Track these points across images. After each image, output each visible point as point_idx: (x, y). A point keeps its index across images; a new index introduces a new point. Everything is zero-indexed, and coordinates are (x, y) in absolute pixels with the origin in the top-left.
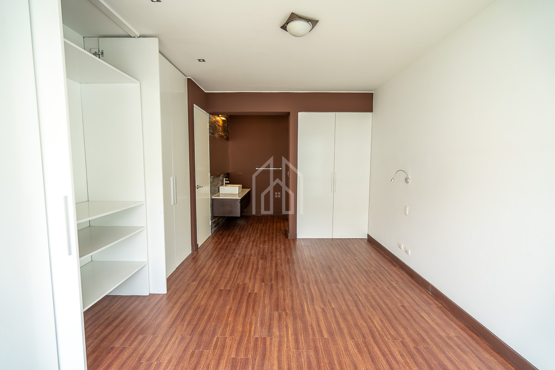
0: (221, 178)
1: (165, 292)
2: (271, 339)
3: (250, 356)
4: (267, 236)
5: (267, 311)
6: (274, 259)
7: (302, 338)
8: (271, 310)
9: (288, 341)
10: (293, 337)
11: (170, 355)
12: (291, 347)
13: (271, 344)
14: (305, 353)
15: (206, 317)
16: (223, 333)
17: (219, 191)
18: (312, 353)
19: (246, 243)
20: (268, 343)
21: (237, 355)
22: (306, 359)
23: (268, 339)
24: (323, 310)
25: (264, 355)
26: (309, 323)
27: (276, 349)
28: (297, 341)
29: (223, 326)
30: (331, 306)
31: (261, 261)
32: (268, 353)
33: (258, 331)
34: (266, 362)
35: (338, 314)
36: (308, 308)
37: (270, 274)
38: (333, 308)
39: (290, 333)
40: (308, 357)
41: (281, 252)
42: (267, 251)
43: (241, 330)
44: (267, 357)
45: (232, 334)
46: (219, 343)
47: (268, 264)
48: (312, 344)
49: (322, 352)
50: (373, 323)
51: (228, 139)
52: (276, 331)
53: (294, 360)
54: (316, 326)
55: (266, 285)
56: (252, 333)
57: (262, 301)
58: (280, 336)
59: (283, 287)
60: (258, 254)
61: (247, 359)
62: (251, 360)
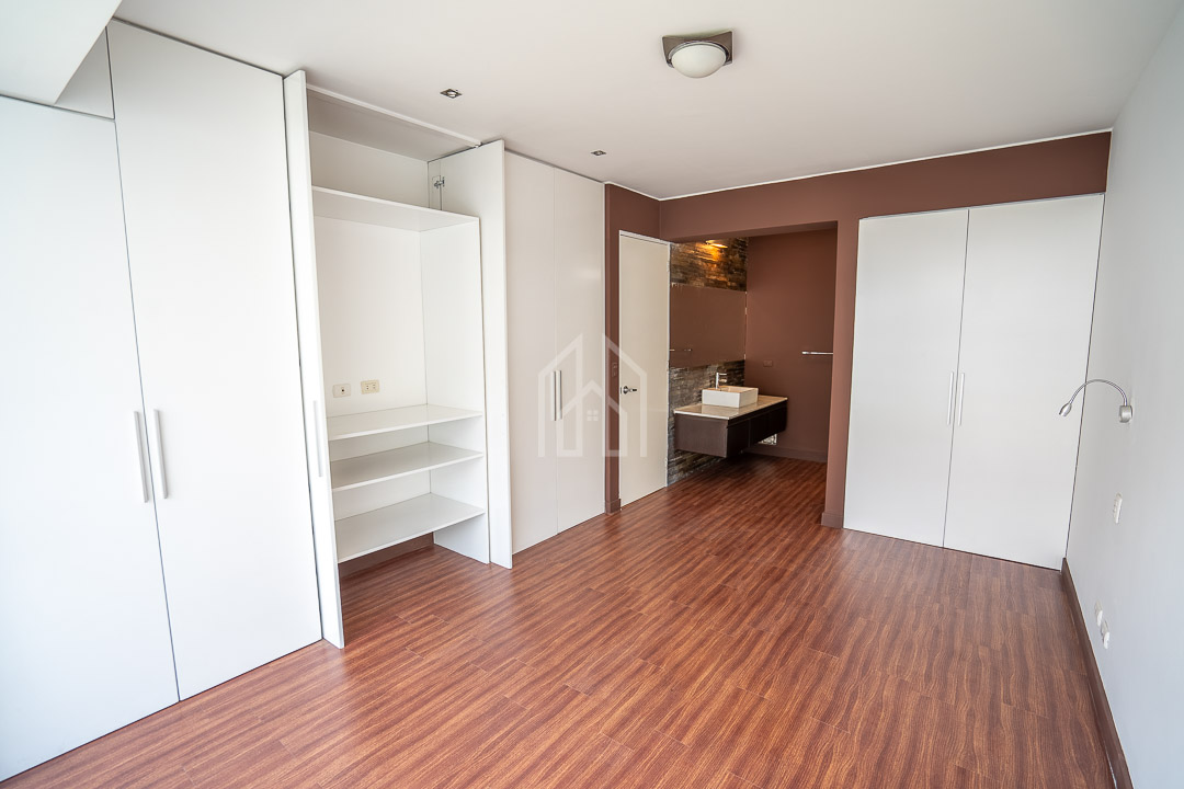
0: (709, 372)
1: (510, 566)
2: (586, 699)
3: (529, 708)
4: (777, 509)
5: (628, 651)
6: (743, 560)
7: (637, 722)
8: (637, 652)
9: (609, 715)
10: (625, 714)
11: (440, 655)
12: (606, 725)
13: (577, 706)
14: (616, 748)
15: (528, 623)
16: (526, 659)
17: (701, 400)
18: (628, 755)
19: (718, 515)
20: (575, 702)
21: (514, 696)
22: (606, 758)
23: (580, 698)
24: (736, 694)
25: (550, 716)
26: (681, 704)
27: (577, 718)
28: (623, 723)
29: (537, 646)
30: (764, 691)
31: (712, 558)
32: (558, 717)
33: (579, 678)
34: (543, 728)
35: (761, 712)
36: (708, 678)
37: (703, 588)
38: (761, 699)
39: (626, 705)
40: (614, 758)
41: (773, 549)
42: (743, 542)
43: (556, 664)
44: (551, 722)
45: (537, 664)
46: (508, 669)
47: (719, 569)
48: (644, 741)
49: (647, 762)
50: (825, 766)
51: (742, 286)
52: (606, 691)
53: (587, 748)
54: (687, 717)
55: (673, 606)
56: (567, 676)
57: (635, 632)
58: (605, 702)
59: (700, 622)
60: (720, 543)
61: (522, 709)
62: (525, 713)
